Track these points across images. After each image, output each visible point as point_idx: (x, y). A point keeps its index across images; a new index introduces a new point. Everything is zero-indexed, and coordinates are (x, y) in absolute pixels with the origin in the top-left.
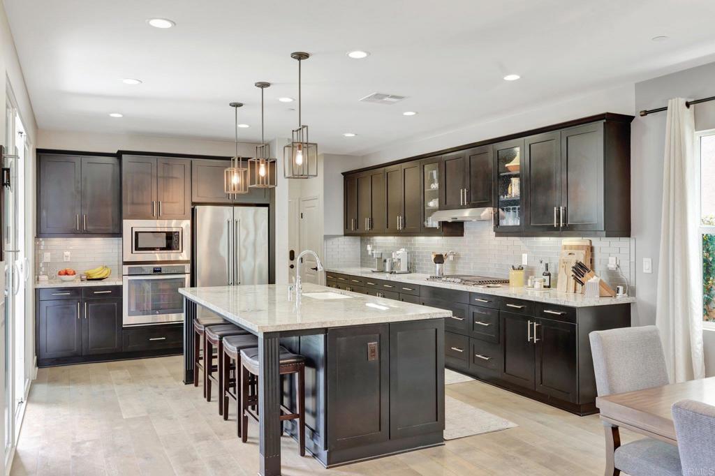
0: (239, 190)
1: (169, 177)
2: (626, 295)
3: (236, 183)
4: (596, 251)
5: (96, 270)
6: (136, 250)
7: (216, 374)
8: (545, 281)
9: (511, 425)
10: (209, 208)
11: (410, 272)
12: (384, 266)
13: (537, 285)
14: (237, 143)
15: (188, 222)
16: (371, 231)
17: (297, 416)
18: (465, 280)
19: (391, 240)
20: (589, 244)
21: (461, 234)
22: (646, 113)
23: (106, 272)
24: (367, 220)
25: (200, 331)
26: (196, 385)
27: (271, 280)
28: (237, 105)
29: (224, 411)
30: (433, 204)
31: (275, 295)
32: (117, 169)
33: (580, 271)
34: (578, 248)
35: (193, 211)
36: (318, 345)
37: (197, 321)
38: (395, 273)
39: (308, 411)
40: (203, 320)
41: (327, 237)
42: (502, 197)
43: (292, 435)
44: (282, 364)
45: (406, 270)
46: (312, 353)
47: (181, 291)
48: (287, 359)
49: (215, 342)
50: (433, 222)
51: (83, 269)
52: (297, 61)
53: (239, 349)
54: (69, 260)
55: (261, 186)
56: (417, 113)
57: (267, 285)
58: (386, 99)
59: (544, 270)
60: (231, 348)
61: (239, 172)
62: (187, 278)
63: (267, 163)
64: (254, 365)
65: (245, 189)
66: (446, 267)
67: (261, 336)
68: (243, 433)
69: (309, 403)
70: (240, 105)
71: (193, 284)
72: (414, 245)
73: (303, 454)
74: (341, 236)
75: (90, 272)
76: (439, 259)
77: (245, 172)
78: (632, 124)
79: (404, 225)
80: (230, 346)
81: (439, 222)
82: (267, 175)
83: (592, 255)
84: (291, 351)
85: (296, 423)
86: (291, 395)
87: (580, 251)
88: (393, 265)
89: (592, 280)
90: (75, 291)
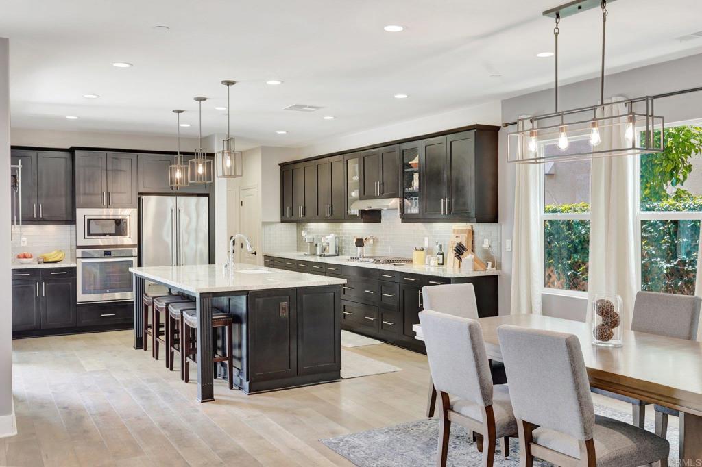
0: (181, 184)
1: (118, 170)
2: (495, 268)
3: (178, 178)
4: (476, 235)
5: (52, 254)
6: (88, 236)
7: (163, 337)
8: (439, 259)
9: (398, 369)
10: (153, 198)
11: (338, 255)
12: (316, 249)
13: (432, 263)
14: (179, 138)
15: (135, 211)
16: (304, 218)
17: (227, 359)
18: (377, 261)
19: (323, 226)
20: (470, 228)
21: (379, 221)
22: (507, 125)
23: (61, 255)
24: (301, 208)
25: (149, 303)
26: (146, 349)
27: (211, 260)
28: (179, 112)
29: (170, 364)
30: (354, 194)
31: (214, 271)
32: (70, 163)
33: (460, 250)
34: (462, 231)
35: (139, 199)
36: (242, 305)
37: (146, 295)
38: (324, 256)
39: (235, 357)
40: (150, 293)
41: (265, 224)
42: (407, 189)
43: (224, 378)
44: (215, 319)
45: (334, 253)
46: (238, 312)
47: (131, 270)
48: (218, 316)
49: (162, 309)
50: (354, 211)
51: (38, 253)
52: (226, 86)
53: (182, 311)
54: (25, 244)
55: (199, 181)
56: (335, 117)
57: (208, 265)
58: (305, 108)
59: (438, 251)
60: (175, 311)
61: (181, 168)
62: (135, 260)
63: (204, 163)
64: (193, 320)
65: (187, 182)
66: (366, 249)
67: (198, 296)
68: (185, 377)
69: (236, 352)
70: (182, 111)
71: (140, 264)
72: (341, 230)
73: (231, 387)
74: (278, 222)
75: (46, 255)
76: (360, 243)
77: (187, 169)
78: (500, 132)
79: (332, 212)
80: (174, 310)
81: (359, 210)
82: (204, 174)
83: (473, 238)
84: (222, 311)
85: (226, 364)
86: (223, 349)
87: (463, 234)
88: (324, 249)
89: (468, 257)
90: (34, 272)
